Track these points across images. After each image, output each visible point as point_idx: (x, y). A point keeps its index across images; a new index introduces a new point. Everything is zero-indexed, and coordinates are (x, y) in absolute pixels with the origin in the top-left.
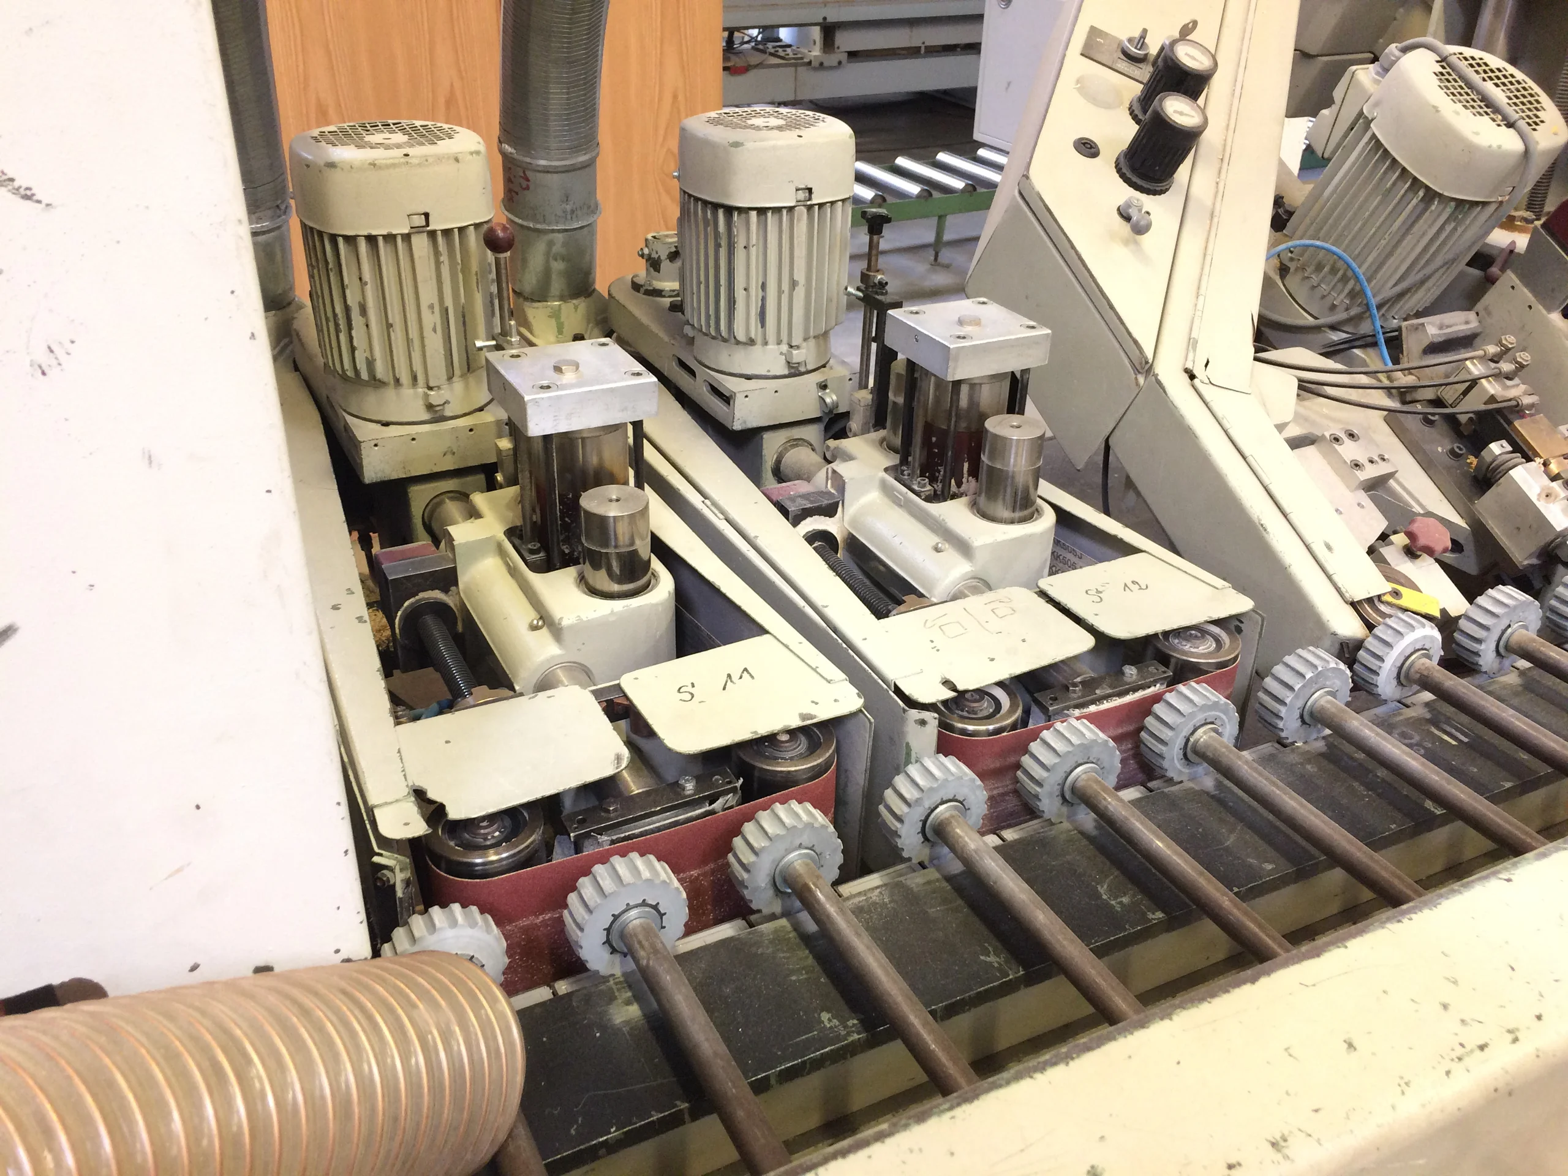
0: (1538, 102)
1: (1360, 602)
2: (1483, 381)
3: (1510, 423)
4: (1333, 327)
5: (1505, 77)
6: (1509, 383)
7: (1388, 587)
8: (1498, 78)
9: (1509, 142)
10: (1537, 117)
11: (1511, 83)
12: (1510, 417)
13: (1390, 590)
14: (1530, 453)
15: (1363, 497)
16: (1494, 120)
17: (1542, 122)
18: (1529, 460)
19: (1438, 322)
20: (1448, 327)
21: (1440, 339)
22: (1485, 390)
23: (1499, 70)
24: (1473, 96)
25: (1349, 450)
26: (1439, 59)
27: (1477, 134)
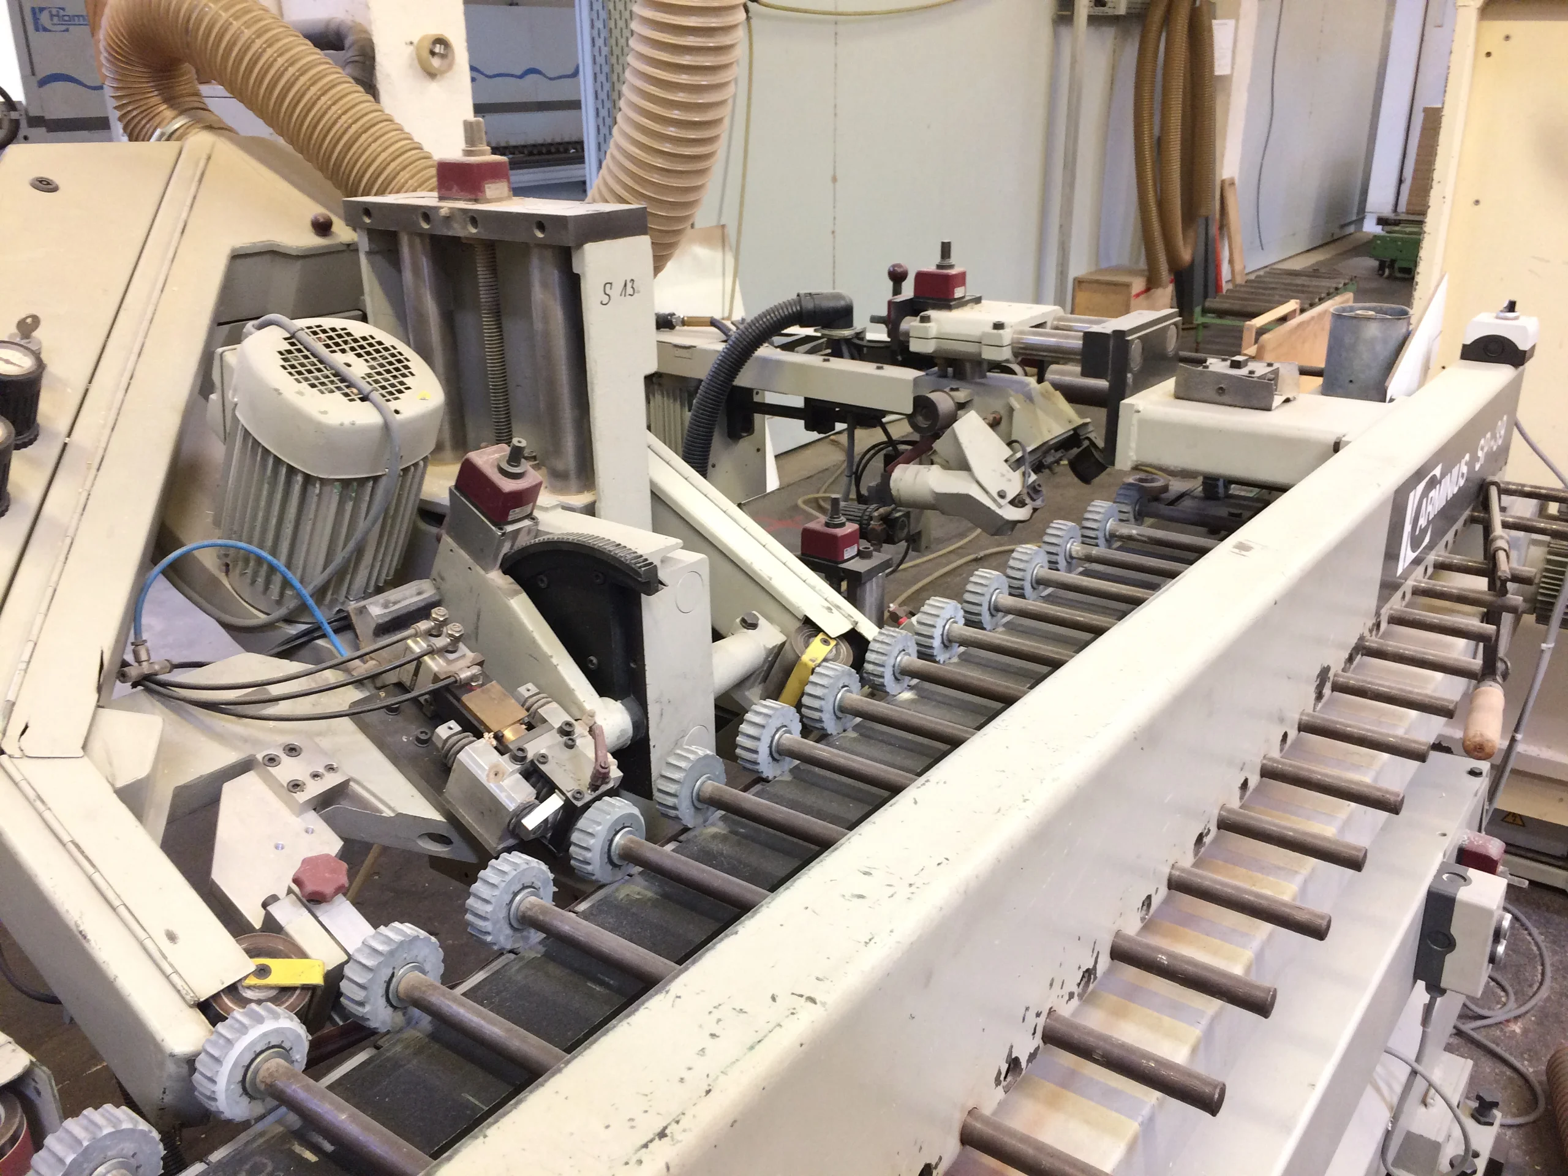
0: (406, 367)
1: (216, 996)
2: (426, 658)
3: (459, 700)
4: (289, 620)
5: (371, 345)
6: (451, 656)
7: (252, 964)
8: (362, 347)
9: (365, 416)
10: (402, 383)
11: (378, 351)
12: (457, 692)
13: (253, 968)
14: (482, 728)
15: (313, 820)
16: (346, 395)
17: (409, 388)
18: (479, 735)
19: (382, 601)
20: (395, 603)
21: (387, 619)
22: (429, 668)
23: (364, 339)
24: (326, 372)
25: (288, 769)
26: (288, 335)
27: (325, 413)
